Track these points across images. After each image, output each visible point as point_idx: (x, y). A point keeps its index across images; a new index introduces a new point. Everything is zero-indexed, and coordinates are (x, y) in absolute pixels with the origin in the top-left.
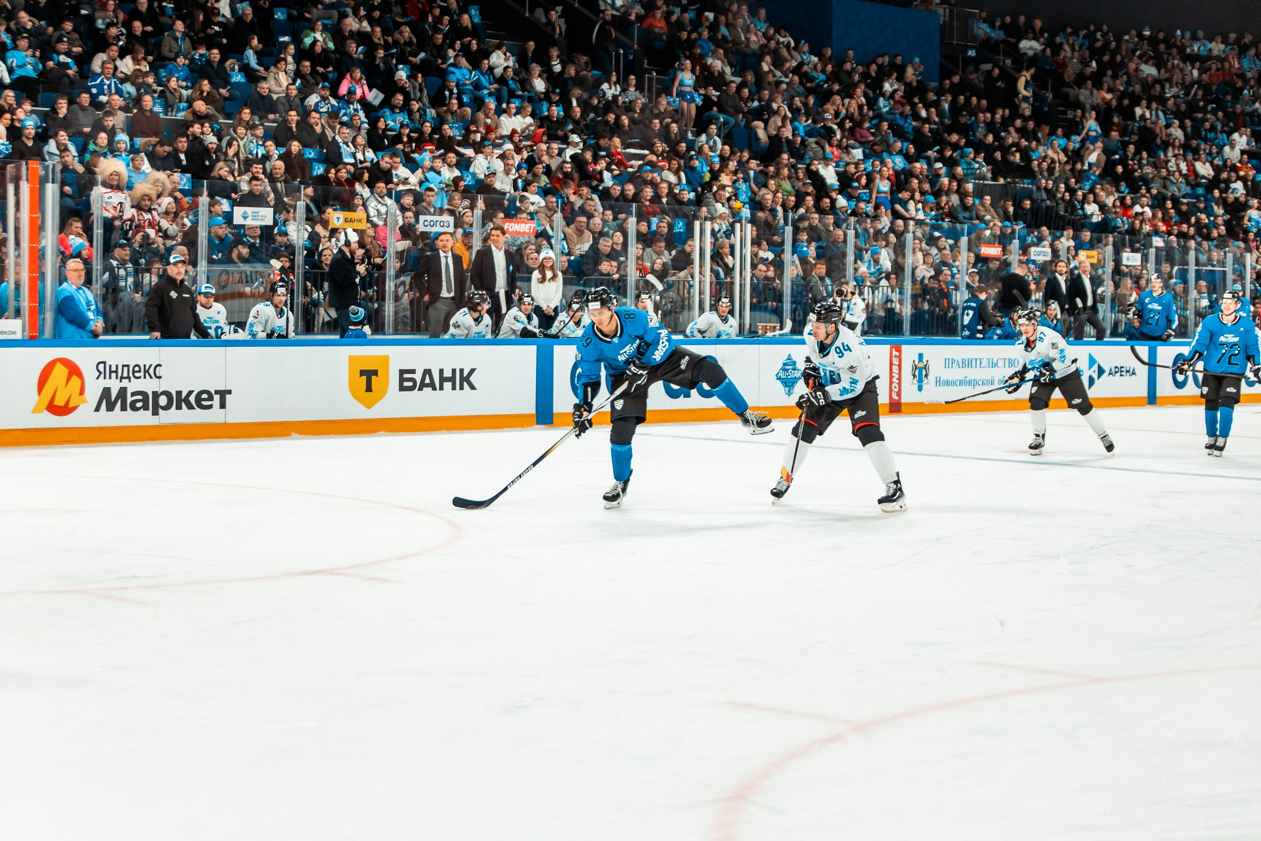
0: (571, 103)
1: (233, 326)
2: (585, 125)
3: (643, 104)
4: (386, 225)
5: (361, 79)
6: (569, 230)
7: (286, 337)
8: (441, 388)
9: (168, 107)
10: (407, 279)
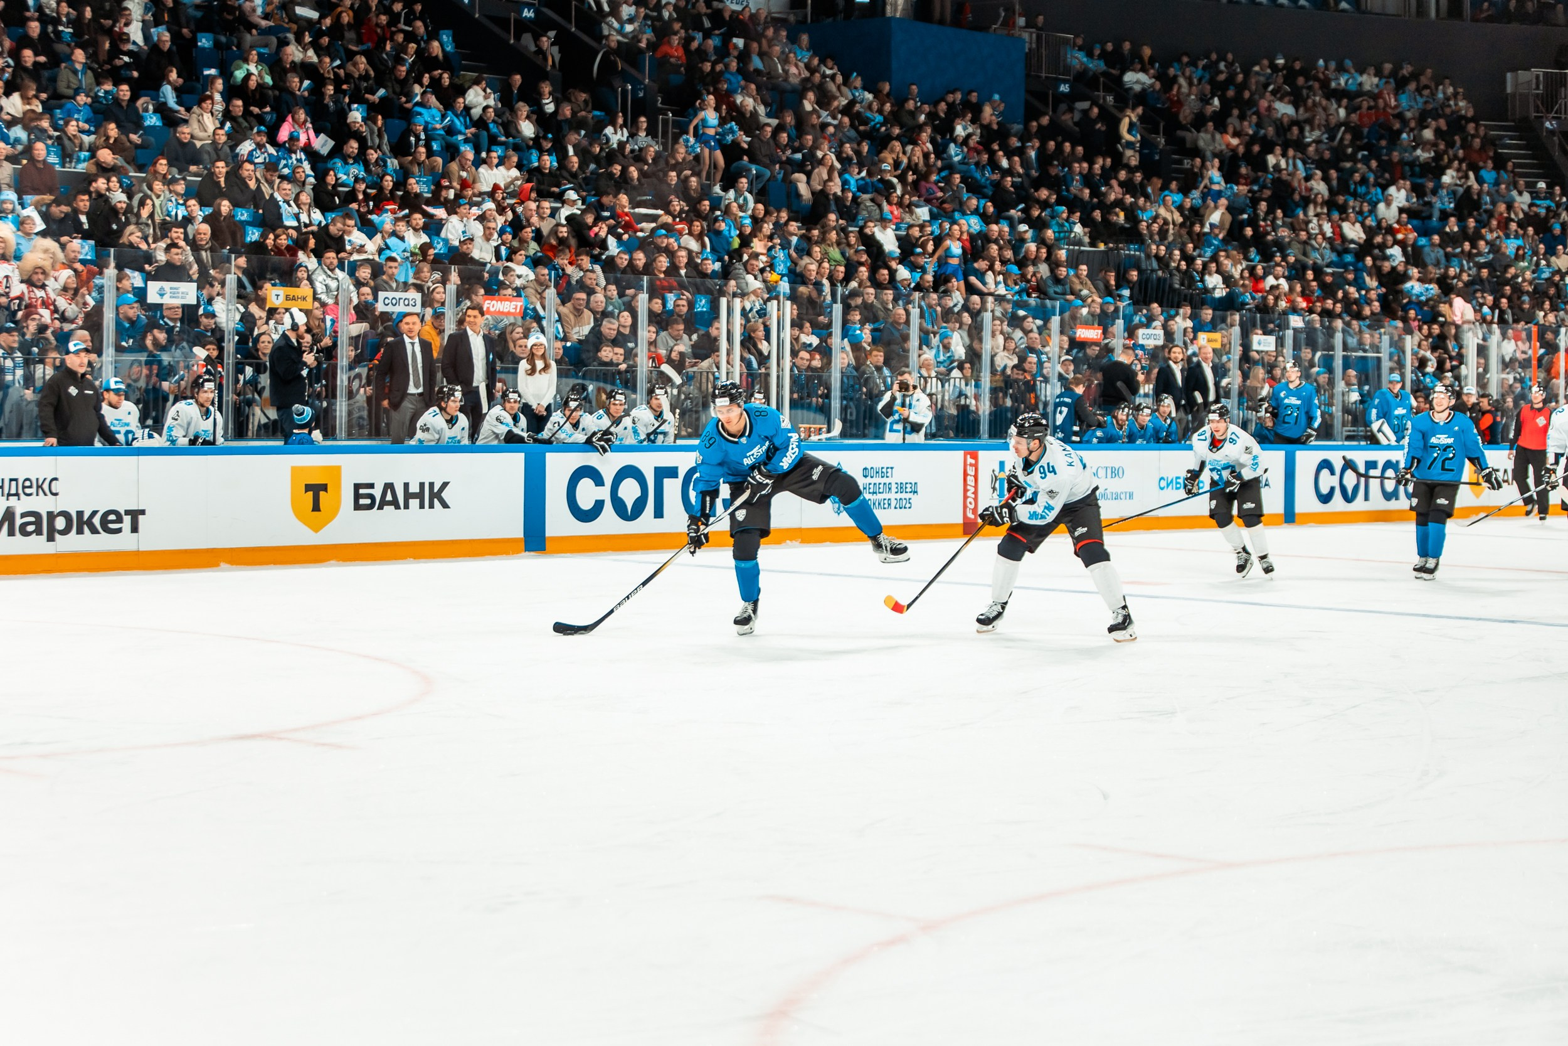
0: (567, 151)
1: (147, 430)
2: (584, 179)
3: (656, 152)
4: (337, 303)
5: (305, 121)
6: (565, 310)
7: (213, 443)
8: (406, 507)
9: (66, 156)
10: (363, 371)
